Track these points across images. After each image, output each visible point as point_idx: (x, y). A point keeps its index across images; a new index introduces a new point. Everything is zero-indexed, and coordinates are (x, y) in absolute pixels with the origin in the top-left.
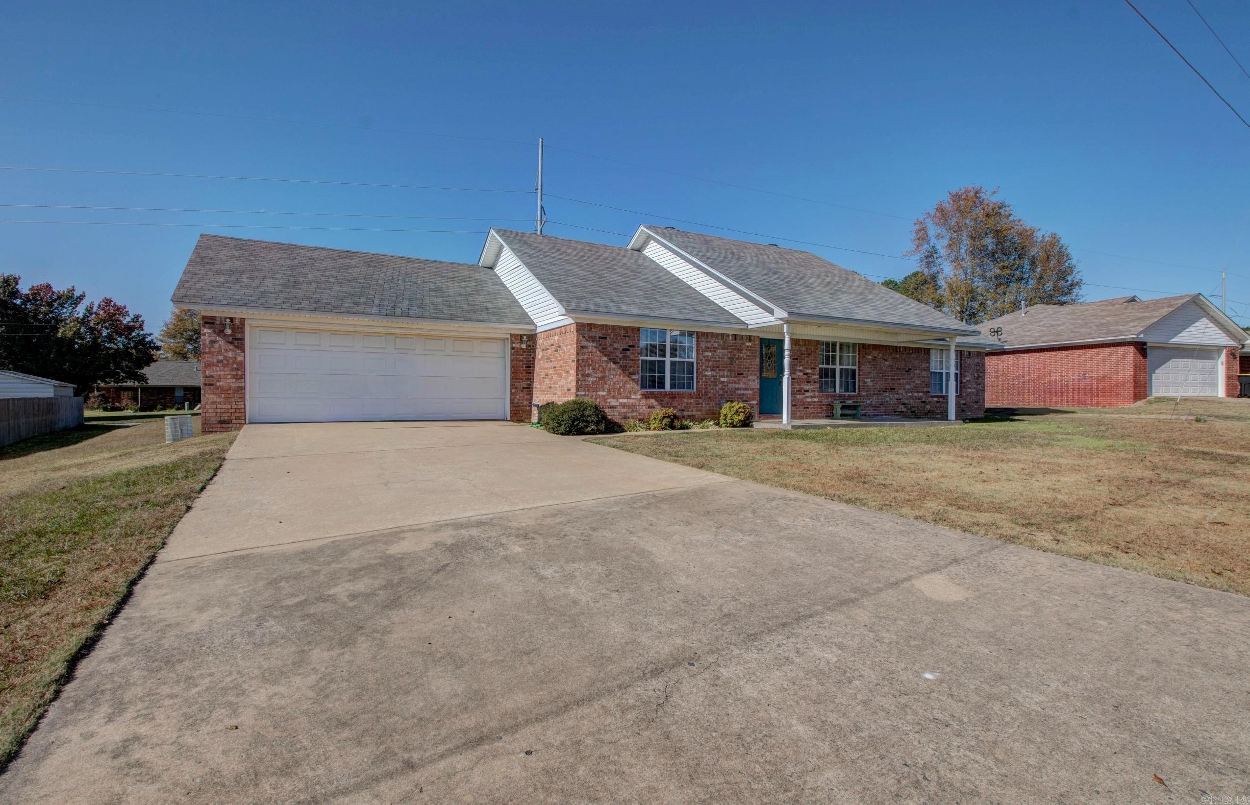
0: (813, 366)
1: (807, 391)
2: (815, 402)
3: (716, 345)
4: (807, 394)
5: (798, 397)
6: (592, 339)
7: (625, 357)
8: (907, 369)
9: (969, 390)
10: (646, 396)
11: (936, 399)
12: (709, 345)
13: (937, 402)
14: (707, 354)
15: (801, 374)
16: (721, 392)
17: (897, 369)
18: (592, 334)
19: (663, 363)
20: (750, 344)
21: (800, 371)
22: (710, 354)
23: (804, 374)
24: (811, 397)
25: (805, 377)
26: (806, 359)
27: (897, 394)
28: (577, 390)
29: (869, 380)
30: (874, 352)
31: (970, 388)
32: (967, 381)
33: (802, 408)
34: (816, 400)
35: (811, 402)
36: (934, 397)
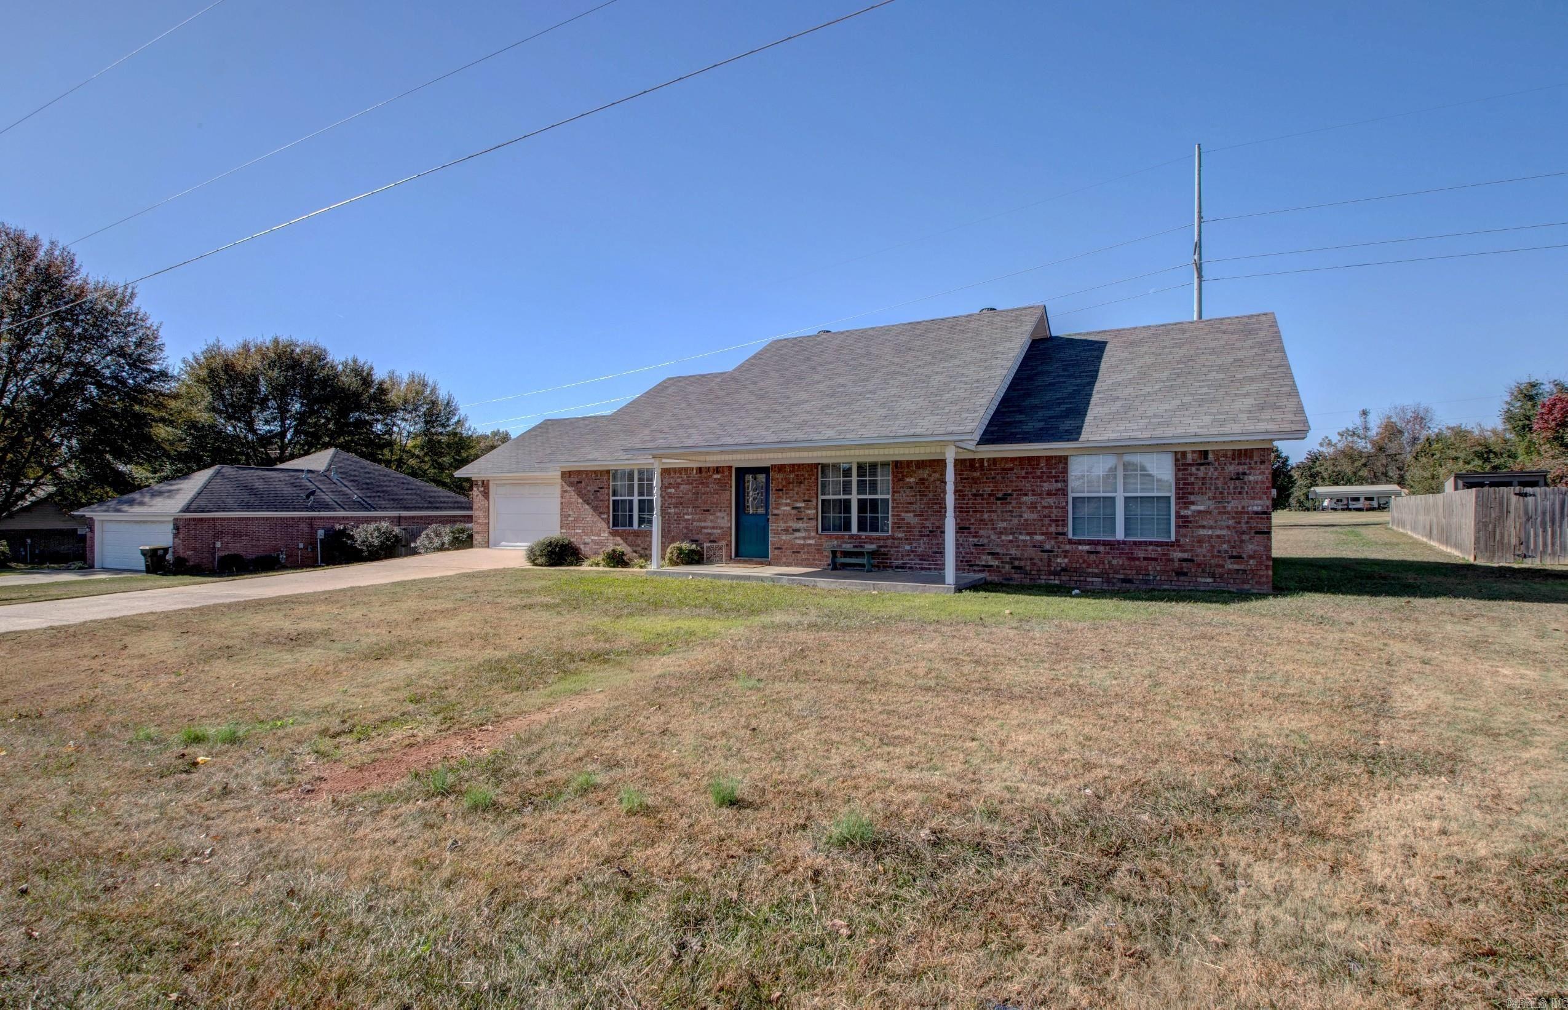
0: (806, 498)
1: (798, 530)
2: (810, 545)
3: (679, 480)
4: (797, 534)
5: (784, 537)
6: (571, 484)
7: (597, 499)
8: (1000, 495)
9: (1202, 532)
10: (614, 534)
11: (1087, 548)
12: (672, 481)
13: (1089, 552)
14: (670, 490)
15: (788, 508)
16: (685, 531)
17: (974, 495)
18: (572, 479)
19: (631, 502)
20: (718, 476)
21: (787, 505)
22: (673, 490)
23: (794, 508)
24: (804, 538)
25: (794, 512)
26: (796, 489)
27: (975, 537)
28: (561, 528)
29: (911, 515)
30: (921, 471)
31: (1203, 527)
32: (1200, 512)
33: (789, 552)
34: (812, 542)
35: (804, 545)
36: (1080, 543)
